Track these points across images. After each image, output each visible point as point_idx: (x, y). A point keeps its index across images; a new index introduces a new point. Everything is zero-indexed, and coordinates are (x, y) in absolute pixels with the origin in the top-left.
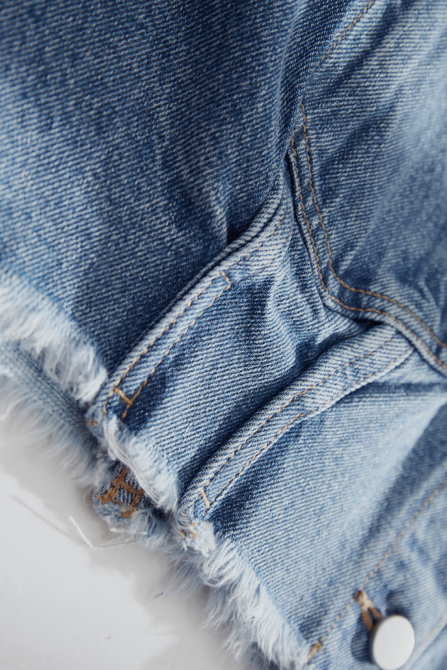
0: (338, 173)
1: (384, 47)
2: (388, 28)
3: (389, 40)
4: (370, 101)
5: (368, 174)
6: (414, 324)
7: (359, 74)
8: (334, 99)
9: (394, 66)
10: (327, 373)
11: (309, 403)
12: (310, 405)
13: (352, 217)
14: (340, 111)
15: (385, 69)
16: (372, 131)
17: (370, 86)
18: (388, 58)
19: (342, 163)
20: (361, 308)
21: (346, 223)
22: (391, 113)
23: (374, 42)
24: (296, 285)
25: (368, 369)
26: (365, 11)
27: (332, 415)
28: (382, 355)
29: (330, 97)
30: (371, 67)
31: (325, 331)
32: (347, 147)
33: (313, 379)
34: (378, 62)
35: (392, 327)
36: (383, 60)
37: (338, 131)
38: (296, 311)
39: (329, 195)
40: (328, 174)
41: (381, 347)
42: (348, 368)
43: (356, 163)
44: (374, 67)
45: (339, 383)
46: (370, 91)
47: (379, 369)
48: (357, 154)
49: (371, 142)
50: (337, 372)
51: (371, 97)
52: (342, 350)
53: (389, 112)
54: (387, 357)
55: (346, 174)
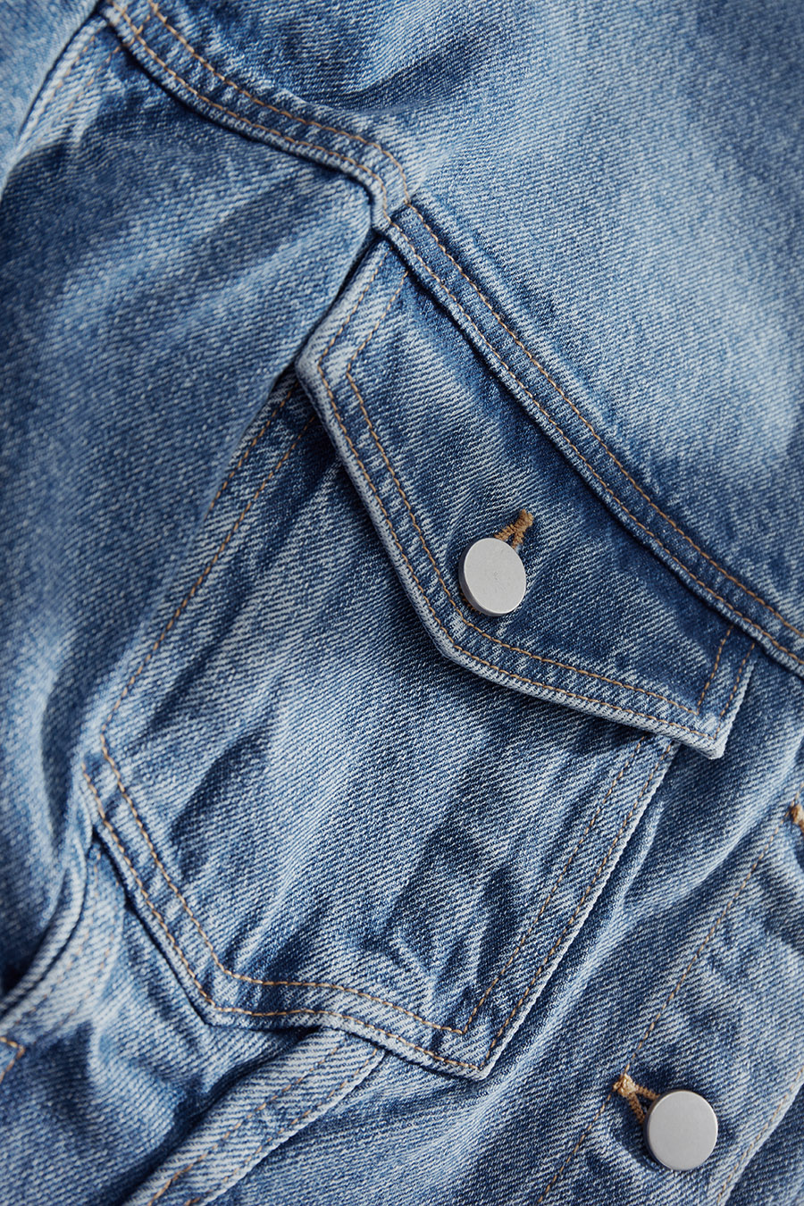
0: (199, 828)
1: (235, 635)
2: (239, 605)
3: (241, 623)
4: (226, 717)
5: (253, 815)
6: (380, 1013)
7: (201, 684)
8: (165, 731)
9: (256, 658)
10: (225, 1130)
11: (199, 1182)
12: (203, 1185)
13: (242, 882)
14: (180, 743)
15: (242, 666)
16: (244, 754)
17: (220, 697)
18: (243, 650)
19: (205, 812)
20: (283, 1010)
21: (233, 893)
22: (270, 722)
23: (219, 632)
24: (152, 1011)
25: (302, 1104)
26: (192, 595)
27: (252, 1188)
28: (323, 1077)
29: (159, 730)
30: (217, 671)
31: (213, 1067)
32: (210, 786)
33: (199, 1147)
34: (228, 660)
35: (337, 1030)
36: (236, 655)
37: (185, 771)
38: (154, 1052)
39: (191, 862)
40: (183, 834)
41: (319, 1067)
42: (266, 1112)
43: (226, 806)
44: (223, 669)
45: (251, 1138)
46: (222, 704)
47: (324, 1099)
48: (226, 792)
49: (246, 769)
50: (245, 1122)
51: (226, 712)
52: (250, 1088)
53: (266, 720)
54: (336, 1079)
55: (214, 826)
